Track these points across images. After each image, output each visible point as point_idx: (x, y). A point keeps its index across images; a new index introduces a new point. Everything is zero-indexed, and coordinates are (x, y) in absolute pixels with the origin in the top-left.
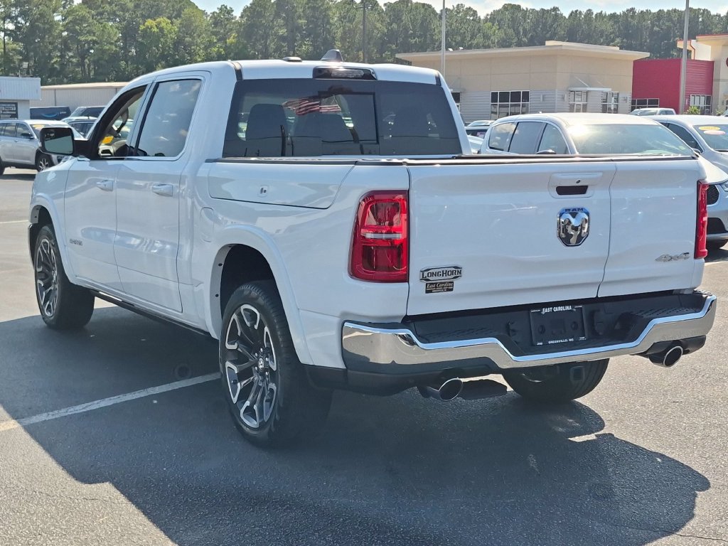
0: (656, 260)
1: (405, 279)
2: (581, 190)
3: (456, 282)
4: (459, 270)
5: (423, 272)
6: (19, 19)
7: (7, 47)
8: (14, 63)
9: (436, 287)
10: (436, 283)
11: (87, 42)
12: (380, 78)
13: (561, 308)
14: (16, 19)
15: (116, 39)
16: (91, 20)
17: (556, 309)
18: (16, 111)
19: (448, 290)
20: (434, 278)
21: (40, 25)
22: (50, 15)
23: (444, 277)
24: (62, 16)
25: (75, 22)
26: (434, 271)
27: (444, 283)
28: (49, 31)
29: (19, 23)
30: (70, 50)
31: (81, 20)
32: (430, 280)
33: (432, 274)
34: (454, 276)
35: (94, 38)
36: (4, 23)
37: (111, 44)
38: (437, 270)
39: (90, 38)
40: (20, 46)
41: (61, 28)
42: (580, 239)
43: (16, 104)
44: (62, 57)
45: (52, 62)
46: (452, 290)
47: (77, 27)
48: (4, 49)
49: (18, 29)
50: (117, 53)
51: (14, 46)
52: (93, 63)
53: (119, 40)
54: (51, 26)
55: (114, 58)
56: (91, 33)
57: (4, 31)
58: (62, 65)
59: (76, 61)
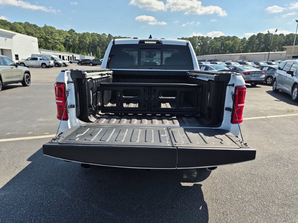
11: (213, 46)
12: (163, 43)
28: (206, 45)
37: (218, 47)
41: (209, 44)
45: (206, 51)
49: (200, 44)
50: (219, 49)
51: (199, 48)
52: (214, 51)
53: (220, 46)
54: (207, 43)
55: (219, 50)
56: (215, 45)
57: (198, 45)
58: (208, 51)
59: (211, 51)
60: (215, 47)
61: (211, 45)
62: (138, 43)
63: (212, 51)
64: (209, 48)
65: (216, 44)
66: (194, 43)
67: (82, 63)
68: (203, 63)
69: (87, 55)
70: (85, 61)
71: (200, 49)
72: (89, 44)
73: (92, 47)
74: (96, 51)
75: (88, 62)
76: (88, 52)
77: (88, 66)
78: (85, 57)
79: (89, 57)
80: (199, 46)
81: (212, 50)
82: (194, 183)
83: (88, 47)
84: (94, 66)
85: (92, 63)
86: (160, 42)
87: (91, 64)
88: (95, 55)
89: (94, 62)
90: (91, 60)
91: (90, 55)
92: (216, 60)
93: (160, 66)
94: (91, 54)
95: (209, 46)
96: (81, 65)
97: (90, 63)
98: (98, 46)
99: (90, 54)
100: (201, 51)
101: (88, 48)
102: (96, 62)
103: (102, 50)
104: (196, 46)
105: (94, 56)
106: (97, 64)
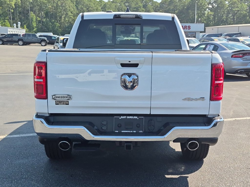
0: (182, 100)
1: (46, 98)
2: (136, 65)
3: (70, 101)
4: (70, 96)
5: (52, 96)
6: (214, 4)
7: (209, 14)
8: (210, 19)
9: (60, 103)
10: (60, 101)
11: (236, 10)
12: (143, 18)
13: (131, 117)
14: (213, 4)
15: (246, 9)
16: (238, 3)
17: (128, 117)
18: (195, 35)
19: (66, 104)
20: (58, 99)
21: (220, 6)
22: (224, 2)
23: (63, 99)
24: (228, 2)
25: (232, 4)
26: (58, 96)
27: (65, 101)
28: (223, 7)
29: (213, 5)
30: (230, 14)
31: (234, 3)
32: (56, 99)
33: (57, 97)
34: (67, 99)
35: (238, 9)
36: (209, 5)
37: (244, 11)
38: (59, 96)
39: (237, 9)
40: (212, 13)
41: (227, 6)
42: (133, 87)
43: (196, 33)
44: (227, 16)
45: (223, 18)
46: (68, 104)
47: (233, 6)
48: (208, 14)
49: (213, 7)
50: (246, 14)
51: (211, 13)
52: (237, 18)
53: (247, 10)
54: (224, 5)
55: (245, 16)
56: (237, 7)
57: (208, 8)
58: (227, 19)
59: (232, 17)
60: (238, 11)
61: (232, 7)
62: (112, 18)
63: (234, 19)
64: (228, 13)
65: (239, 5)
66: (201, 4)
67: (5, 40)
68: (215, 40)
69: (11, 26)
70: (9, 38)
71: (213, 16)
72: (16, 7)
73: (20, 13)
74: (27, 19)
75: (15, 38)
76: (13, 22)
77: (15, 45)
78: (9, 30)
79: (14, 30)
80: (211, 10)
81: (234, 16)
82: (180, 176)
83: (13, 13)
84: (26, 45)
85: (21, 40)
86: (140, 16)
87: (21, 43)
88: (25, 26)
89: (26, 39)
90: (20, 35)
91: (17, 27)
92: (240, 33)
93: (140, 44)
94: (19, 25)
95: (228, 10)
96: (3, 44)
97: (19, 40)
98: (31, 10)
99: (17, 24)
100: (214, 18)
101: (14, 15)
102: (29, 38)
103: (39, 17)
104: (205, 10)
105: (24, 28)
106: (32, 41)
